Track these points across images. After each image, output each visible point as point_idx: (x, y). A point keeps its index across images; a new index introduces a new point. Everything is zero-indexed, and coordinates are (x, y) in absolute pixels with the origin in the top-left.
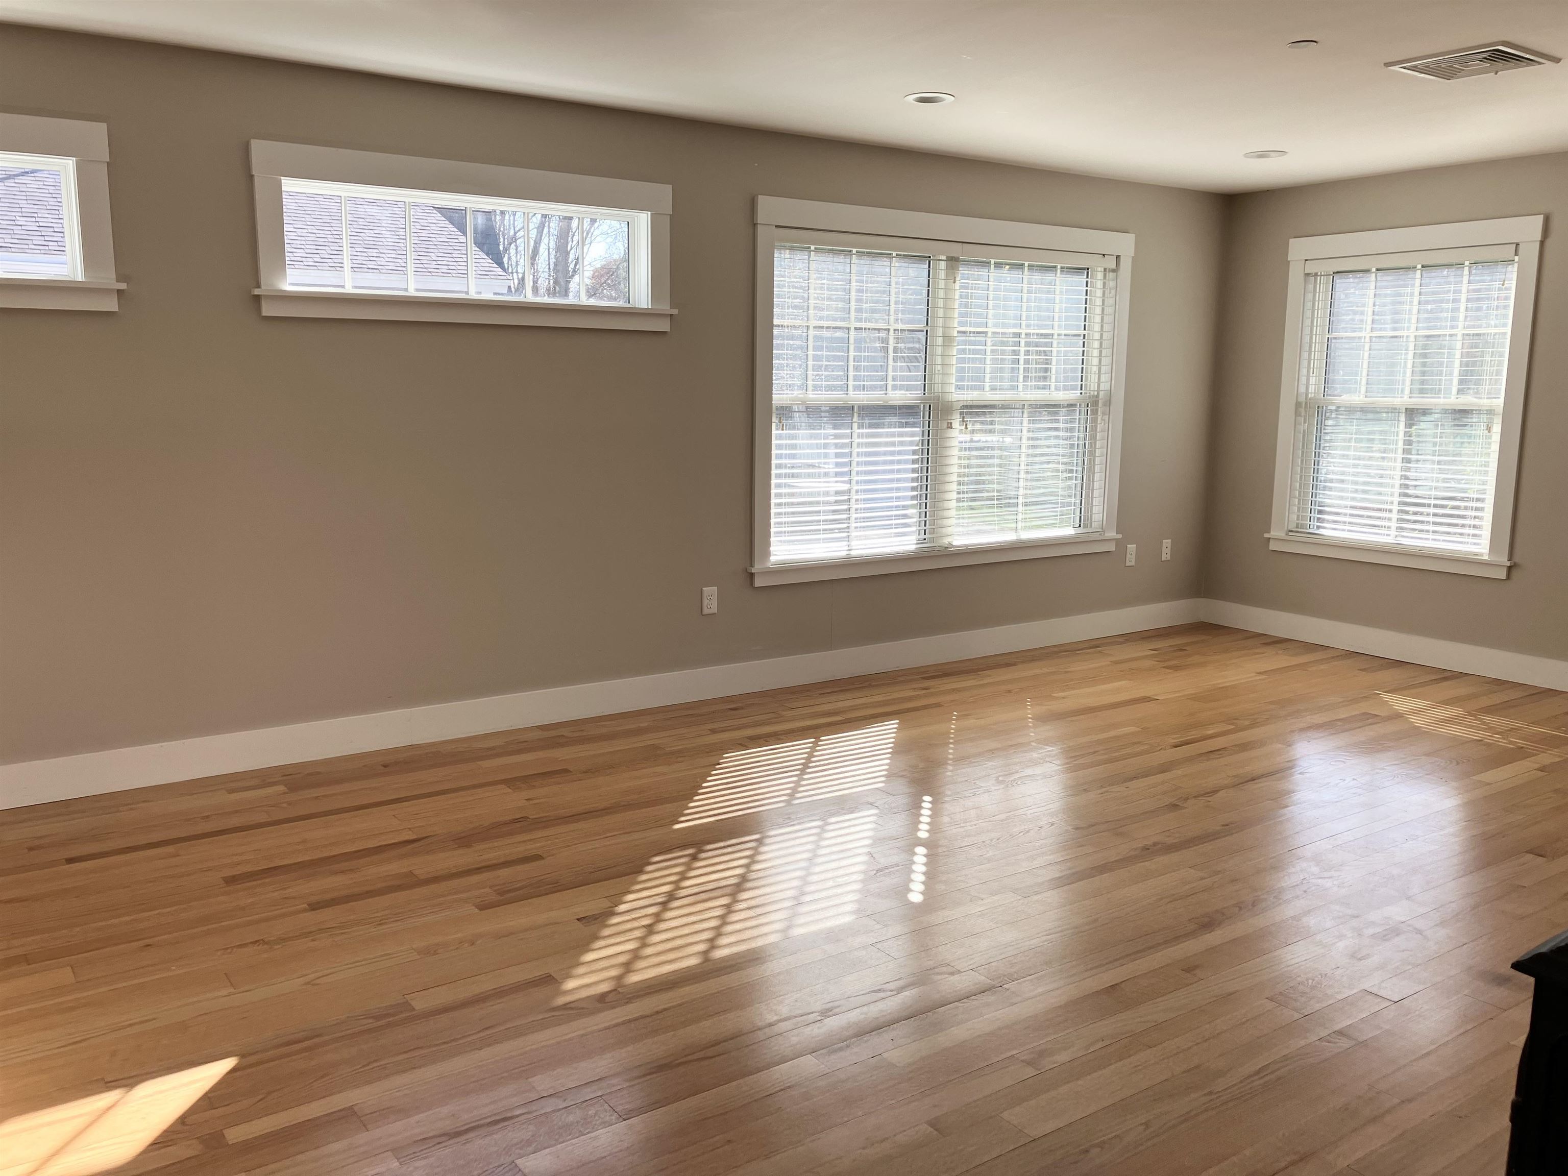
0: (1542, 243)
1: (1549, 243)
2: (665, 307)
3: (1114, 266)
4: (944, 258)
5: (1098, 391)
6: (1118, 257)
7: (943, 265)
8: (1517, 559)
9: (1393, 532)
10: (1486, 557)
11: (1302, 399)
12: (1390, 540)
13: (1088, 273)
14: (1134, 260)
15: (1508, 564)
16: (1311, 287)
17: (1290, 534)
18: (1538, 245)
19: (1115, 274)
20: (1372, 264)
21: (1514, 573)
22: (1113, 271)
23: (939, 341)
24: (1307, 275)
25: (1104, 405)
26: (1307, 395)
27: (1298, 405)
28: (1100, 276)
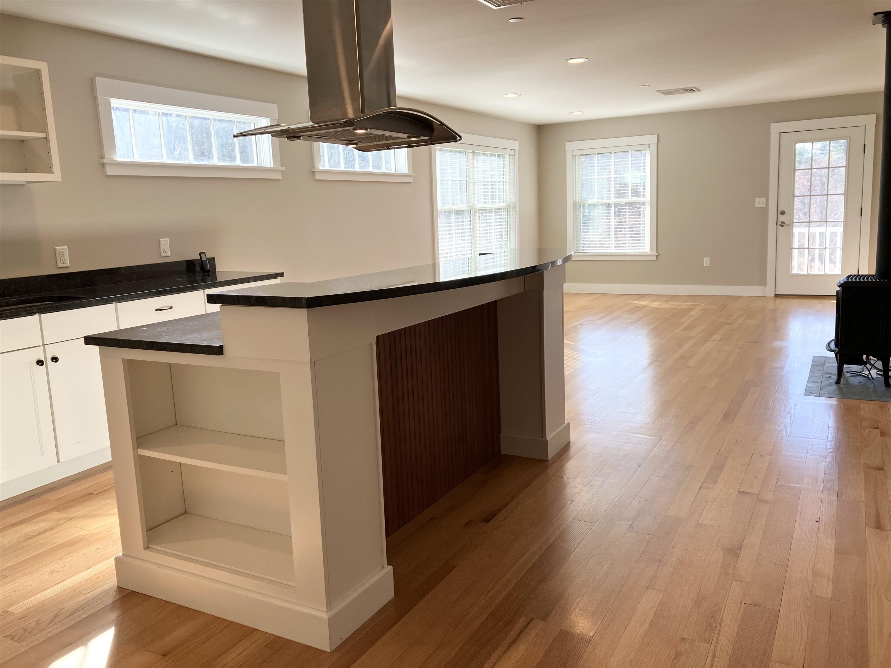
0: (657, 144)
1: (659, 144)
2: (411, 173)
3: (513, 154)
4: (471, 151)
5: (510, 203)
6: (515, 150)
7: (471, 154)
8: (659, 252)
9: (613, 248)
10: (649, 253)
11: (575, 203)
12: (613, 251)
13: (503, 156)
14: (519, 151)
15: (657, 254)
16: (574, 160)
17: (575, 253)
18: (656, 145)
19: (513, 157)
20: (596, 151)
21: (658, 257)
22: (513, 155)
23: (471, 184)
24: (573, 155)
25: (513, 208)
26: (576, 201)
27: (574, 205)
28: (508, 157)
